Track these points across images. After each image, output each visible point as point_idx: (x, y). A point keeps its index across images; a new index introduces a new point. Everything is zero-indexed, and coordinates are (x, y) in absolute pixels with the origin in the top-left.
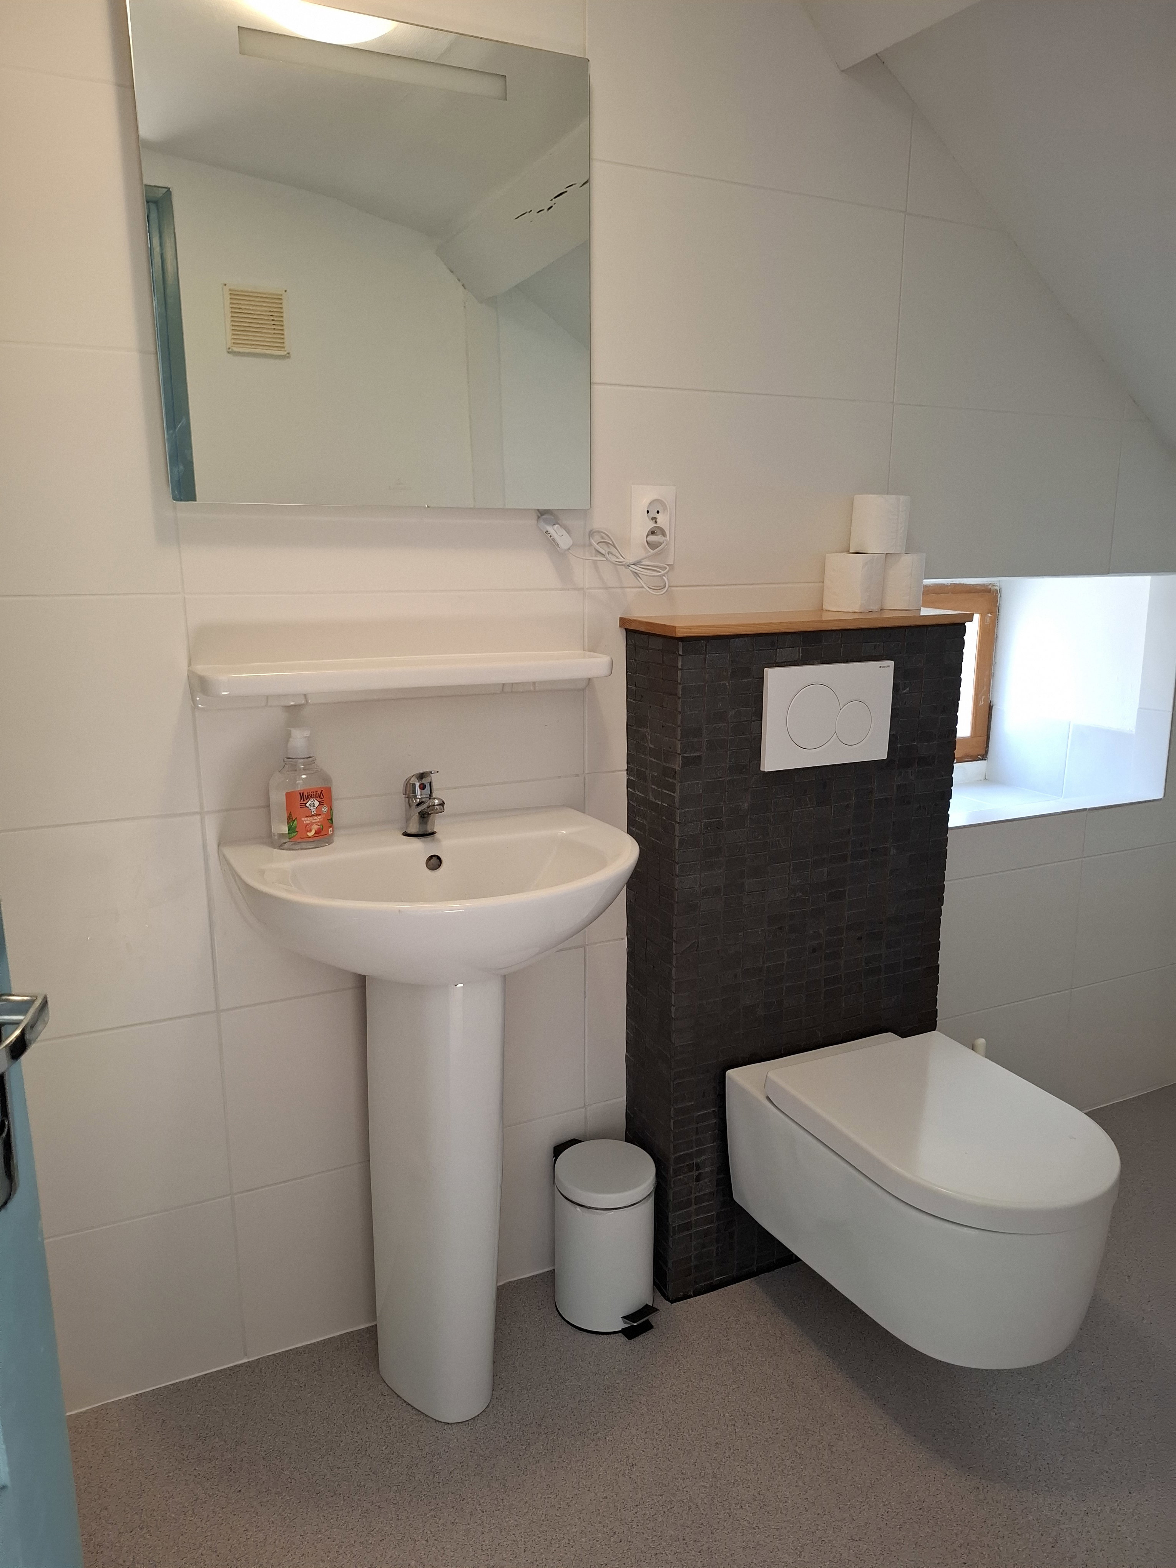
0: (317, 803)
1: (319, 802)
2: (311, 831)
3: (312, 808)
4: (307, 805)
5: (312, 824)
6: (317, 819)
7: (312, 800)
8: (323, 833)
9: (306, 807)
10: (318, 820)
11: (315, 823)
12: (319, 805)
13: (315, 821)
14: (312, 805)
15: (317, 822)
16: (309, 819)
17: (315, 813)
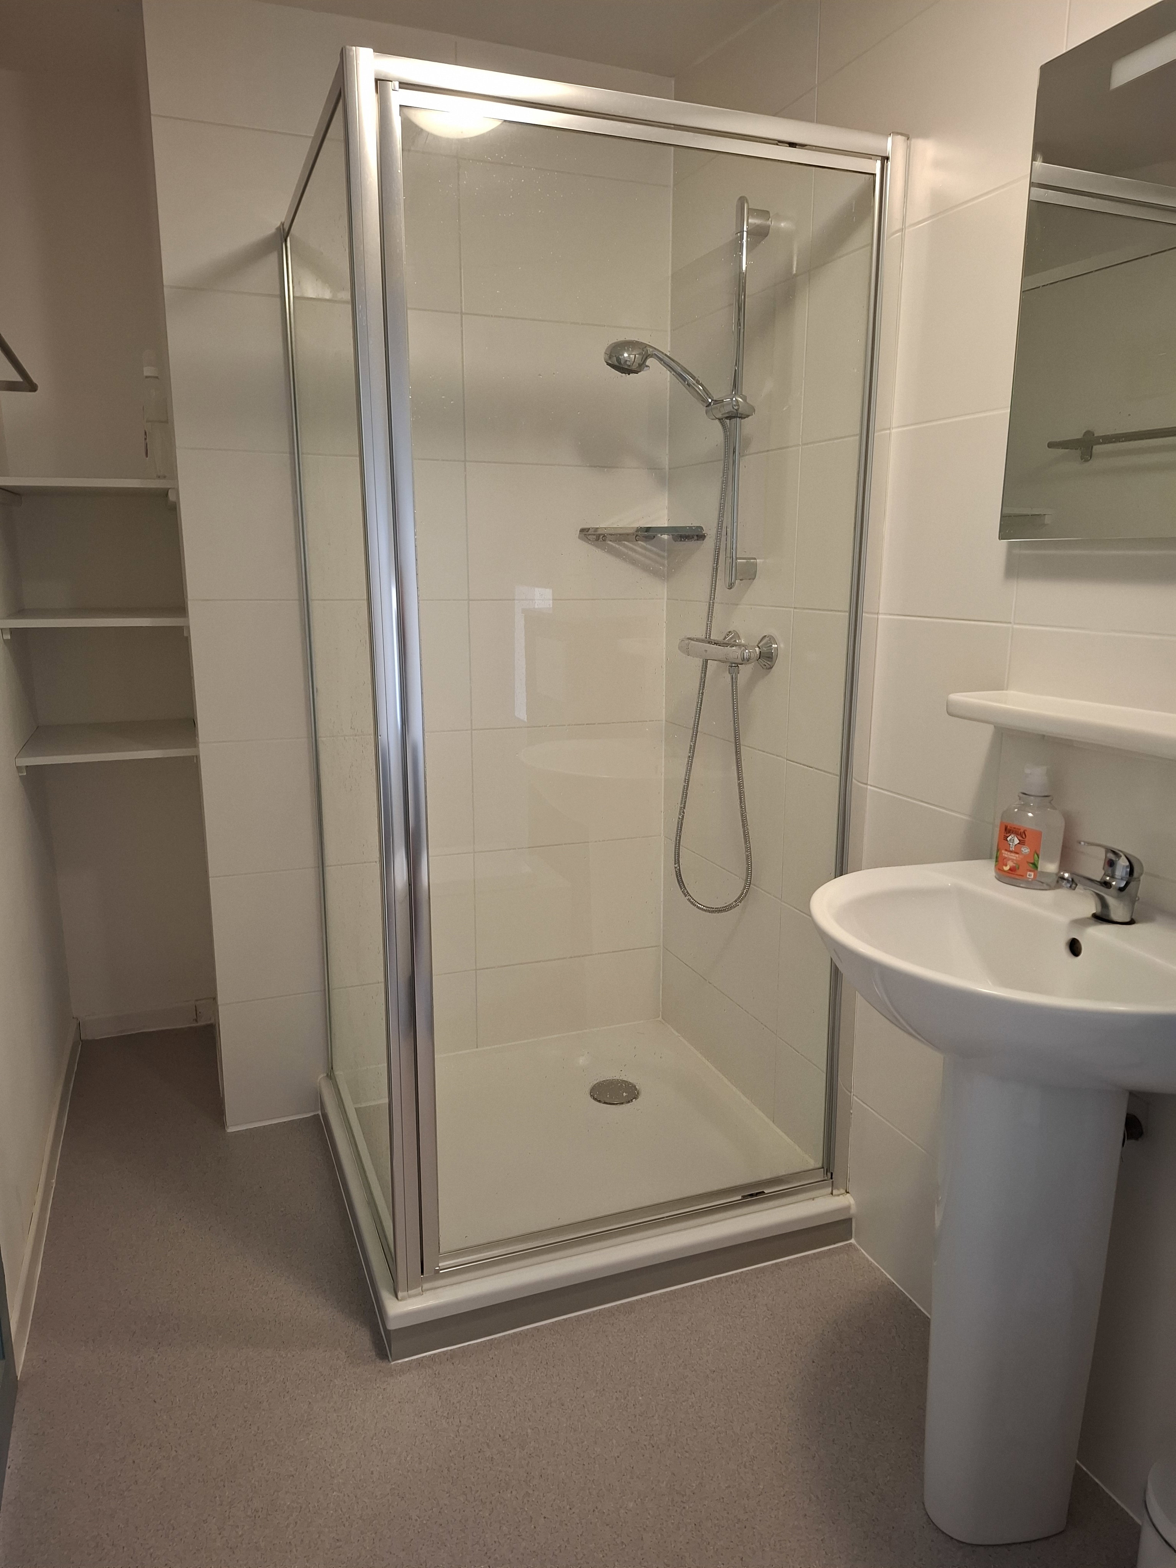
0: (1017, 841)
1: (1019, 840)
2: (1006, 865)
3: (1011, 844)
4: (1008, 839)
5: (1009, 859)
6: (1013, 856)
7: (1013, 836)
8: (1018, 872)
9: (1007, 840)
10: (1015, 858)
11: (1012, 859)
12: (1018, 843)
13: (1012, 857)
14: (1012, 841)
15: (1013, 859)
16: (1006, 853)
17: (1013, 849)
